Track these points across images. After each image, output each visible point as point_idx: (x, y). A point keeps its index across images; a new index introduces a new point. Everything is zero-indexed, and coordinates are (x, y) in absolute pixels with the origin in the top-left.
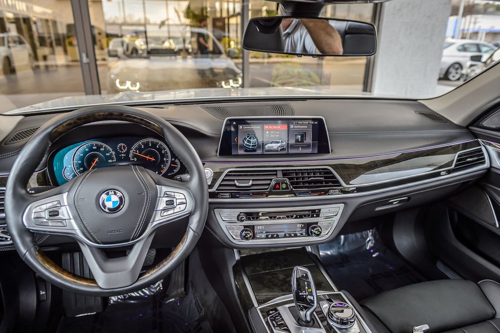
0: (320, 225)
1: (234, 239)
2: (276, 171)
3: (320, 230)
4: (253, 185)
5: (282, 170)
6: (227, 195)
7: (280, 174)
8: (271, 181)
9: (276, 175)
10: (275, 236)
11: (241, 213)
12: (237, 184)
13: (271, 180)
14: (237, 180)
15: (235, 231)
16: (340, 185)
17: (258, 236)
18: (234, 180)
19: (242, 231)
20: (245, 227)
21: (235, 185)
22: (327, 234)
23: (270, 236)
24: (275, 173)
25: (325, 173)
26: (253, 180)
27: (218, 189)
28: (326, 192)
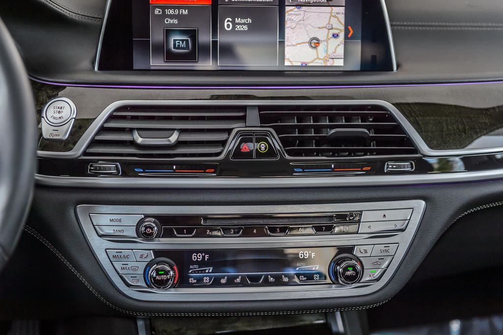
0: (359, 255)
1: (128, 285)
2: (244, 108)
3: (359, 267)
4: (179, 144)
5: (261, 108)
6: (110, 169)
7: (253, 118)
8: (229, 134)
9: (243, 119)
10: (238, 280)
11: (147, 216)
12: (140, 140)
13: (229, 131)
14: (139, 129)
15: (130, 264)
16: (416, 151)
17: (192, 280)
18: (131, 130)
19: (150, 265)
20: (158, 253)
21: (133, 143)
22: (378, 280)
23: (223, 281)
24: (241, 114)
25: (377, 118)
26: (182, 131)
27: (88, 151)
28: (377, 169)
